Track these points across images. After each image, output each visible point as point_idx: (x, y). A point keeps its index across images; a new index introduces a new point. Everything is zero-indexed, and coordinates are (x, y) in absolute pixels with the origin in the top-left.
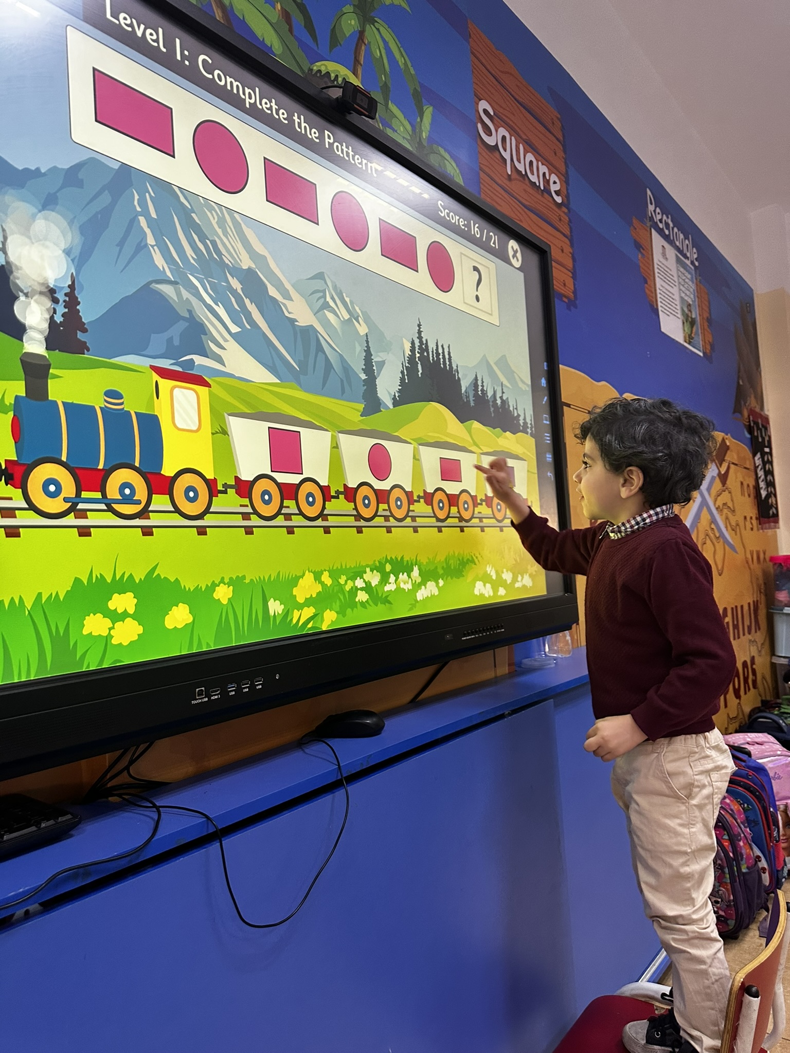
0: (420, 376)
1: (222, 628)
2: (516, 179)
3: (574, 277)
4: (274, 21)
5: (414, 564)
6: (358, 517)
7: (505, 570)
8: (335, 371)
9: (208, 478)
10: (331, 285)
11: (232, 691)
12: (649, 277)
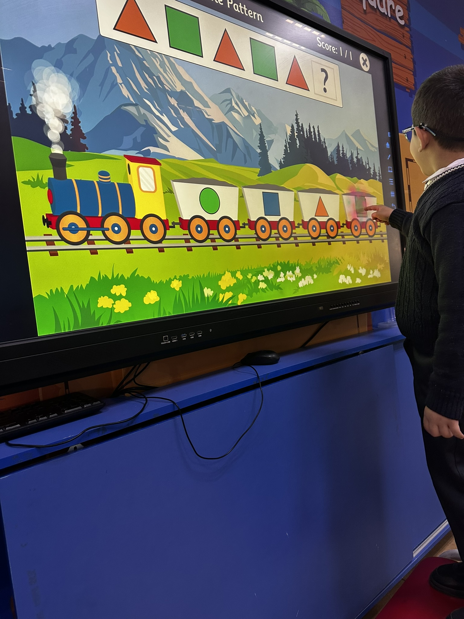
1: (177, 304)
2: (370, 13)
3: (415, 75)
5: (296, 265)
6: (258, 239)
7: (360, 267)
8: (240, 149)
9: (163, 219)
10: (235, 95)
11: (184, 338)
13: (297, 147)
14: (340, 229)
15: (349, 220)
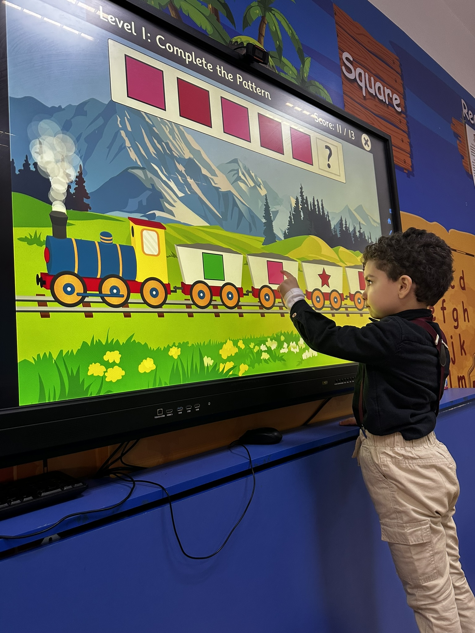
0: (302, 219)
1: (175, 373)
2: (369, 99)
3: (411, 157)
4: (207, 15)
6: (262, 307)
8: (245, 218)
9: (164, 283)
10: (242, 165)
11: (180, 411)
12: (466, 155)
13: (301, 219)
14: (344, 301)
15: (353, 293)
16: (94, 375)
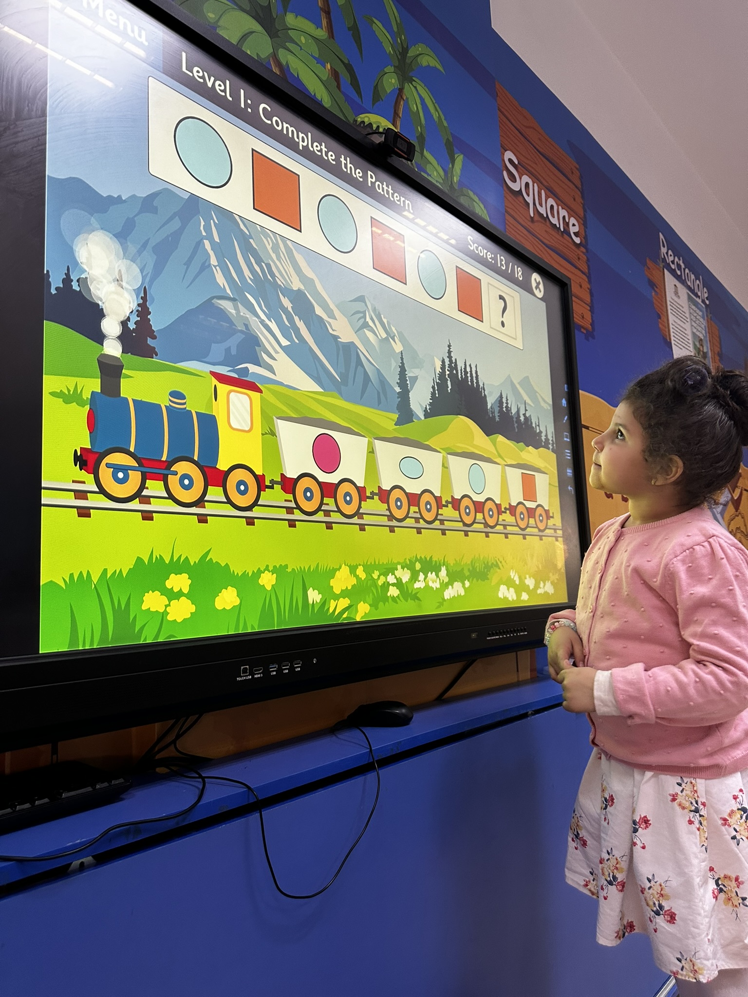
0: (449, 391)
1: (266, 612)
2: (538, 221)
3: (592, 310)
4: (324, 78)
5: (442, 564)
6: (391, 518)
7: (527, 576)
8: (373, 383)
9: (257, 474)
10: (371, 306)
11: (274, 671)
12: (663, 313)
14: (501, 515)
15: (514, 504)
16: (151, 610)
